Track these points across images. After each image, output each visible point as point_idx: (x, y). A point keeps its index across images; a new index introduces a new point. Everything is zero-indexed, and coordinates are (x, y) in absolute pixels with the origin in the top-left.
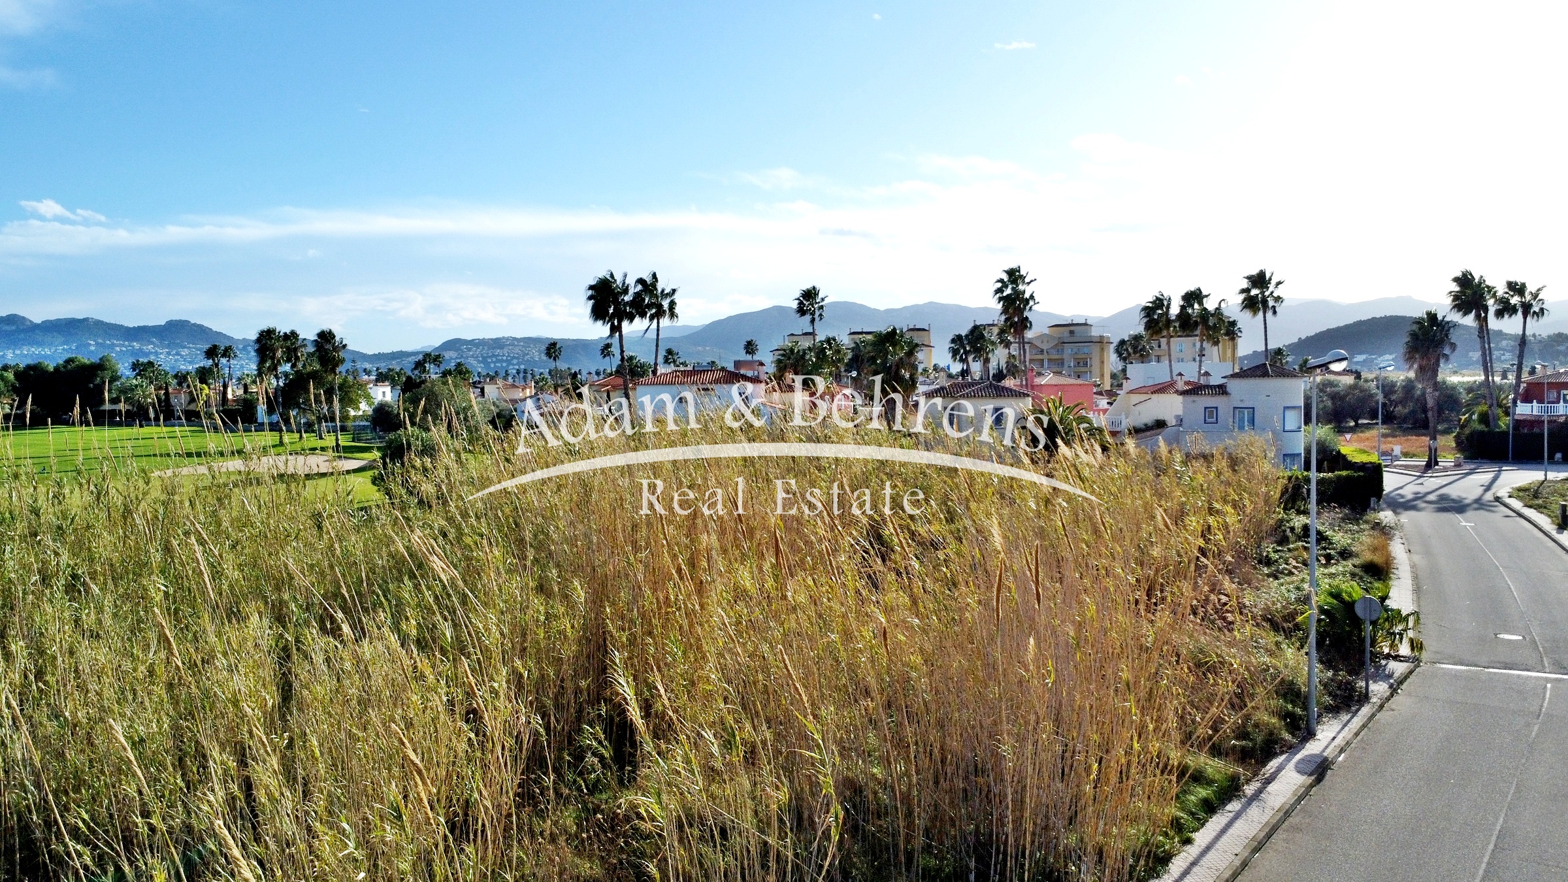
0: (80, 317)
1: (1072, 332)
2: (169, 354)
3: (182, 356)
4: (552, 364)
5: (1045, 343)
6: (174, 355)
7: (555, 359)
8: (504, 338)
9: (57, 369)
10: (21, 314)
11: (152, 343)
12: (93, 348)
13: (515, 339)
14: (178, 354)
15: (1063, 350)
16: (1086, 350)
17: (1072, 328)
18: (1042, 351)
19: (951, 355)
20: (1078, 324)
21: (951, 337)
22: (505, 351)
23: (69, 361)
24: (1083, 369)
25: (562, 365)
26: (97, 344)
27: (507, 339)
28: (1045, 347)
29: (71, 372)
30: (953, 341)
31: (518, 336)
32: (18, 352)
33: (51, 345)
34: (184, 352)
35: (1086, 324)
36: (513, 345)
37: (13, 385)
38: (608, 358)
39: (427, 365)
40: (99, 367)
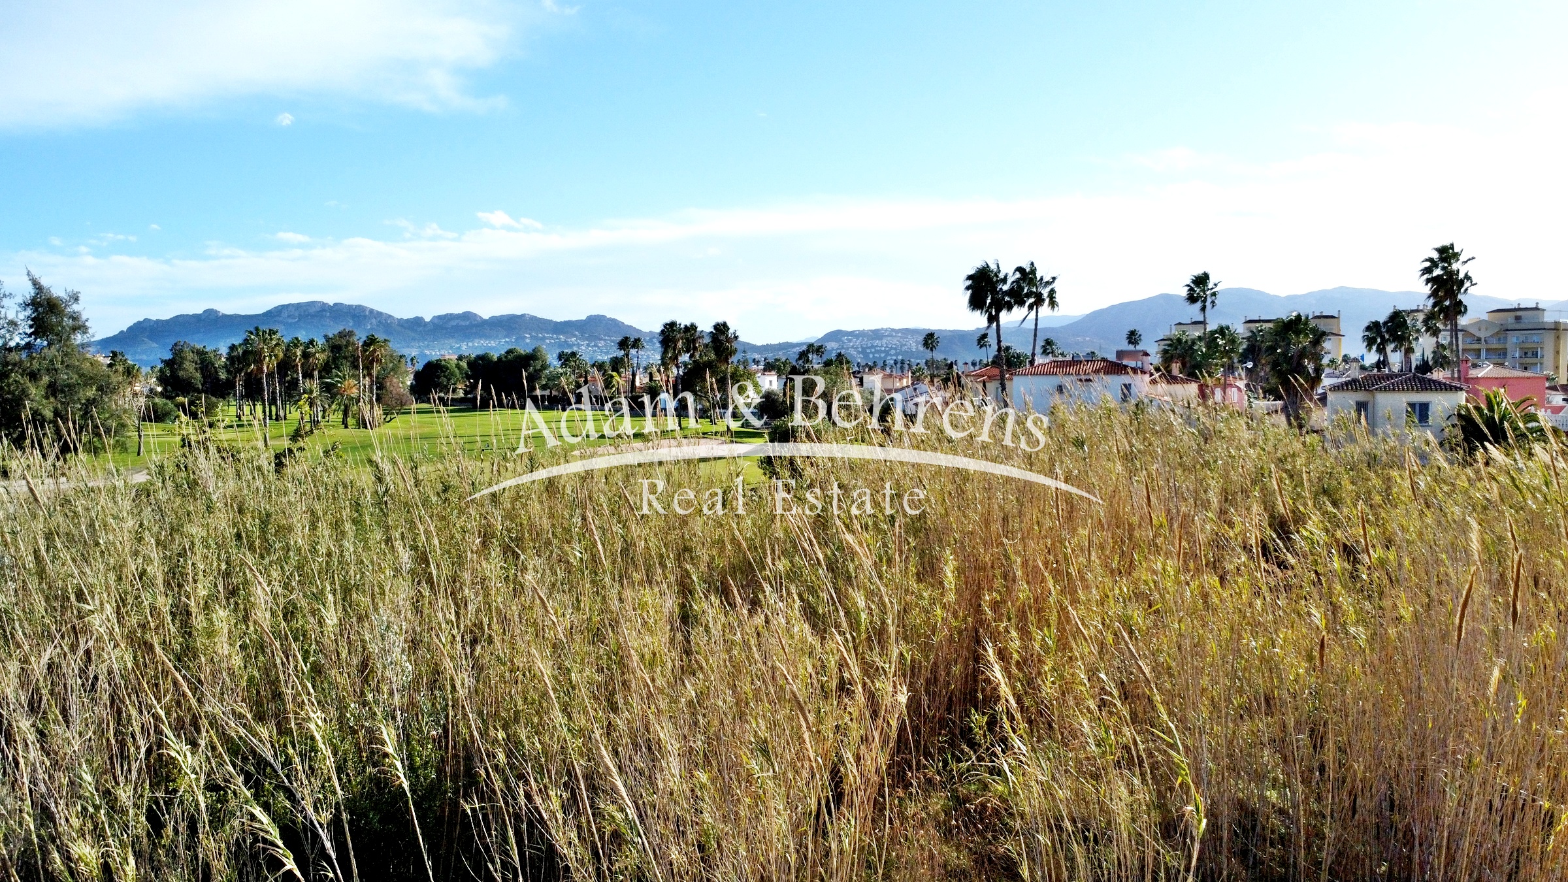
0: (519, 313)
1: (1518, 318)
2: (588, 345)
3: (599, 348)
4: (928, 355)
5: (1483, 329)
6: (592, 347)
7: (932, 350)
8: (882, 329)
9: (500, 359)
10: (474, 311)
11: (575, 336)
12: (528, 341)
13: (893, 330)
14: (595, 346)
15: (1506, 338)
16: (1535, 339)
17: (1519, 313)
18: (1479, 340)
19: (1365, 344)
20: (1526, 309)
21: (1366, 324)
22: (884, 341)
23: (509, 352)
24: (1529, 360)
25: (938, 356)
26: (532, 337)
27: (886, 330)
28: (1482, 335)
29: (509, 362)
30: (1368, 329)
31: (897, 328)
32: (470, 344)
33: (496, 337)
34: (601, 344)
35: (1537, 309)
36: (892, 336)
37: (466, 374)
38: (984, 348)
39: (810, 356)
40: (532, 357)
